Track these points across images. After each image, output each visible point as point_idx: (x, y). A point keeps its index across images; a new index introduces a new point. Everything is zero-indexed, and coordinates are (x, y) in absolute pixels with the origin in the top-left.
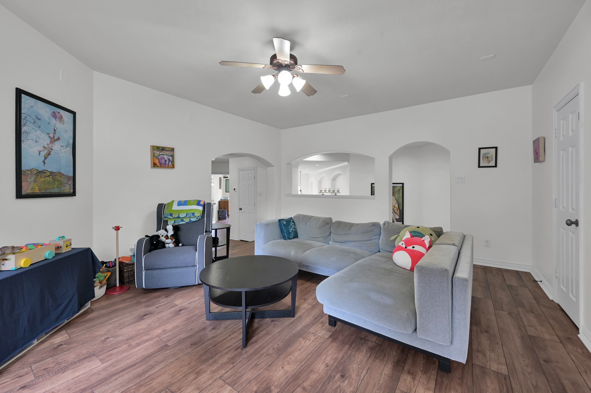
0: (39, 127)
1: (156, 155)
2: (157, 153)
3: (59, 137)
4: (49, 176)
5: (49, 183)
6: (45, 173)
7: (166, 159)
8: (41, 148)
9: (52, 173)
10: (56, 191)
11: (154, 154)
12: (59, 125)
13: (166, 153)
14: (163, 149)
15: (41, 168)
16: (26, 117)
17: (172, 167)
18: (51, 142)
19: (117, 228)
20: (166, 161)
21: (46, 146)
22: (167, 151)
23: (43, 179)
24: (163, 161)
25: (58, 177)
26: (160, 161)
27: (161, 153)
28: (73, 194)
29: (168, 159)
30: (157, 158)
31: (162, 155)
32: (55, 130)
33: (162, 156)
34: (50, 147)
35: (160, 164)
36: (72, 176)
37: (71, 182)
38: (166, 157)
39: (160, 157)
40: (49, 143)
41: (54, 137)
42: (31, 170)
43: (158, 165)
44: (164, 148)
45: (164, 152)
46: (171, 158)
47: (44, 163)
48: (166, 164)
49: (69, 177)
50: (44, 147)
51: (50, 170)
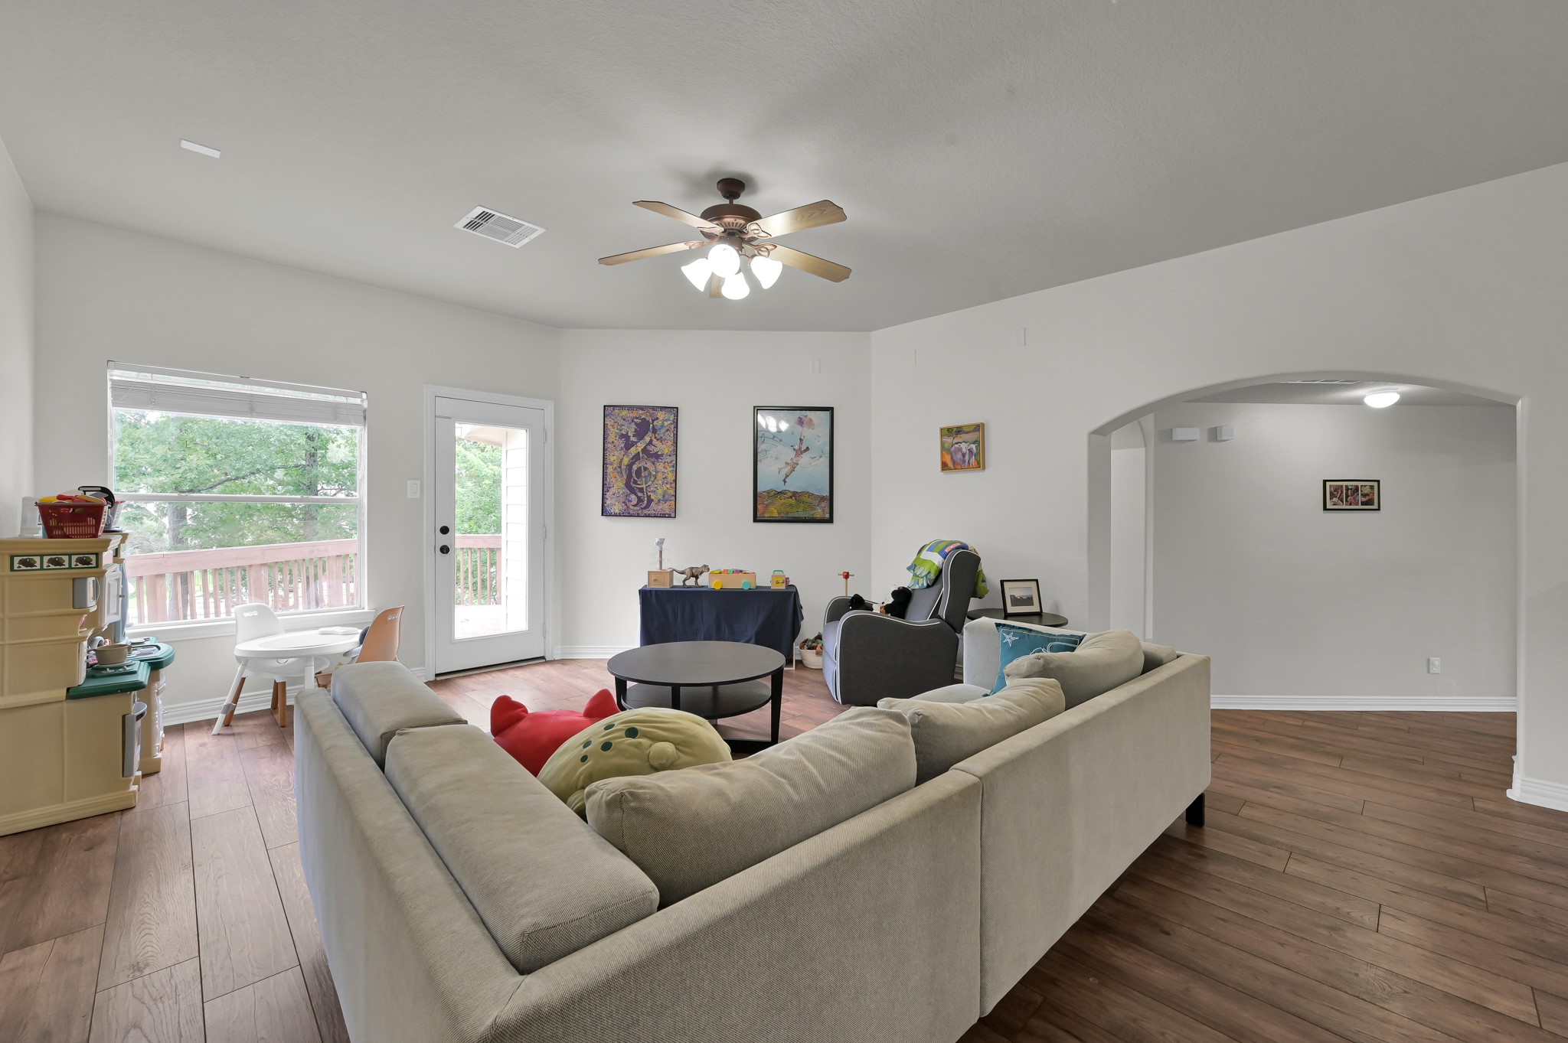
0: (781, 440)
1: (946, 446)
2: (948, 440)
3: (808, 448)
4: (791, 497)
5: (791, 505)
6: (785, 494)
7: (964, 450)
8: (782, 465)
9: (795, 494)
10: (801, 515)
11: (942, 444)
12: (807, 432)
13: (965, 437)
14: (959, 431)
15: (781, 488)
16: (763, 434)
17: (977, 465)
18: (797, 455)
19: (847, 576)
20: (964, 455)
21: (789, 461)
22: (967, 433)
23: (783, 501)
24: (959, 456)
25: (805, 498)
26: (954, 456)
27: (955, 441)
28: (830, 520)
29: (969, 450)
30: (948, 451)
31: (957, 443)
32: (801, 440)
33: (957, 446)
34: (795, 461)
35: (954, 463)
36: (828, 495)
37: (826, 504)
38: (964, 447)
39: (953, 449)
40: (793, 456)
41: (800, 449)
42: (768, 492)
43: (951, 465)
44: (961, 427)
45: (962, 435)
46: (973, 446)
47: (785, 481)
48: (964, 462)
49: (822, 499)
50: (787, 463)
51: (792, 490)
